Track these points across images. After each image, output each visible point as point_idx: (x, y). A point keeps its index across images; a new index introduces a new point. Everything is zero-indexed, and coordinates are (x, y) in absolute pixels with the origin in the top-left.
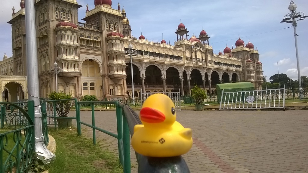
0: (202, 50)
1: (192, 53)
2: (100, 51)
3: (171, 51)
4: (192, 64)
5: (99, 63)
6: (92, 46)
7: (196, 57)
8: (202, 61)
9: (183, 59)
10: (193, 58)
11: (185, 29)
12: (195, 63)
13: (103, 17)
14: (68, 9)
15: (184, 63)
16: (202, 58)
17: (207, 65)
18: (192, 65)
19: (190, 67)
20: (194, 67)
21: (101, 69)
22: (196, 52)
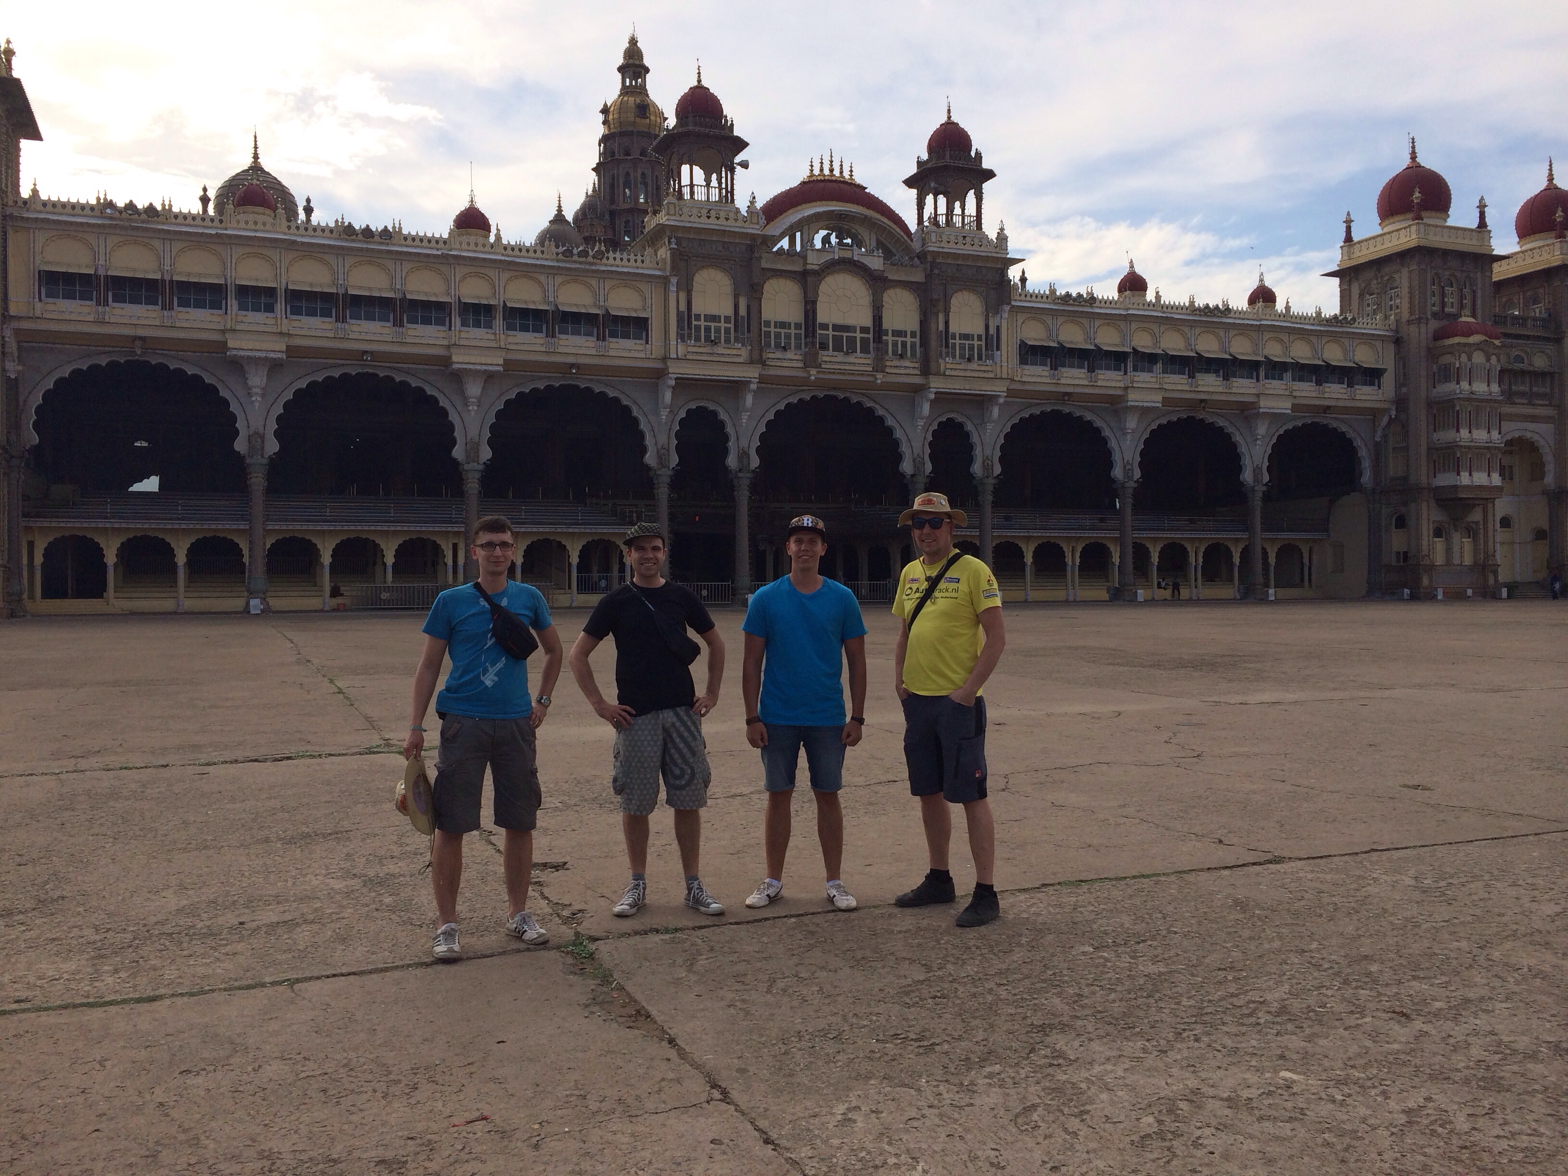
0: (873, 264)
1: (761, 287)
4: (757, 361)
7: (809, 314)
8: (878, 339)
9: (652, 332)
10: (774, 324)
11: (726, 121)
12: (786, 355)
15: (665, 359)
17: (926, 370)
18: (752, 373)
19: (744, 384)
20: (787, 382)
22: (807, 276)
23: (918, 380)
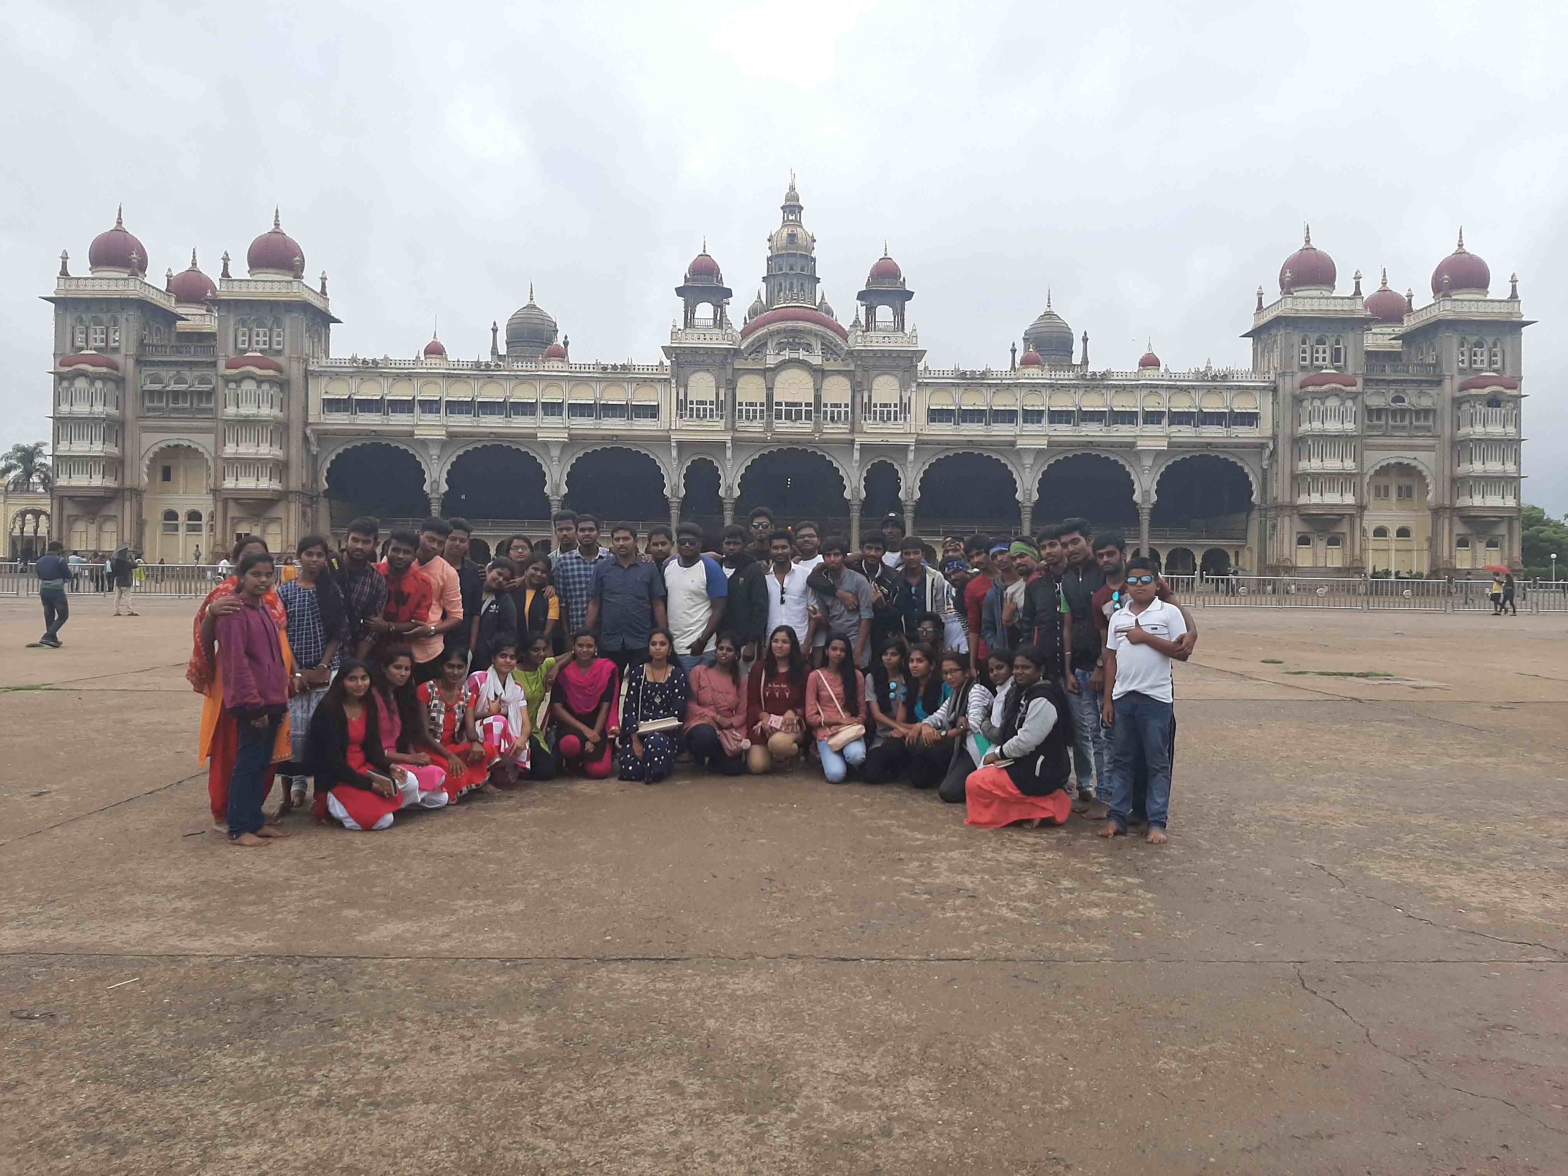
0: (815, 360)
1: (727, 382)
2: (208, 418)
4: (730, 429)
5: (206, 456)
6: (188, 405)
7: (770, 396)
8: (817, 411)
9: (664, 413)
14: (109, 315)
15: (667, 431)
16: (818, 398)
17: (852, 429)
18: (727, 437)
21: (211, 471)
22: (766, 372)
23: (850, 437)
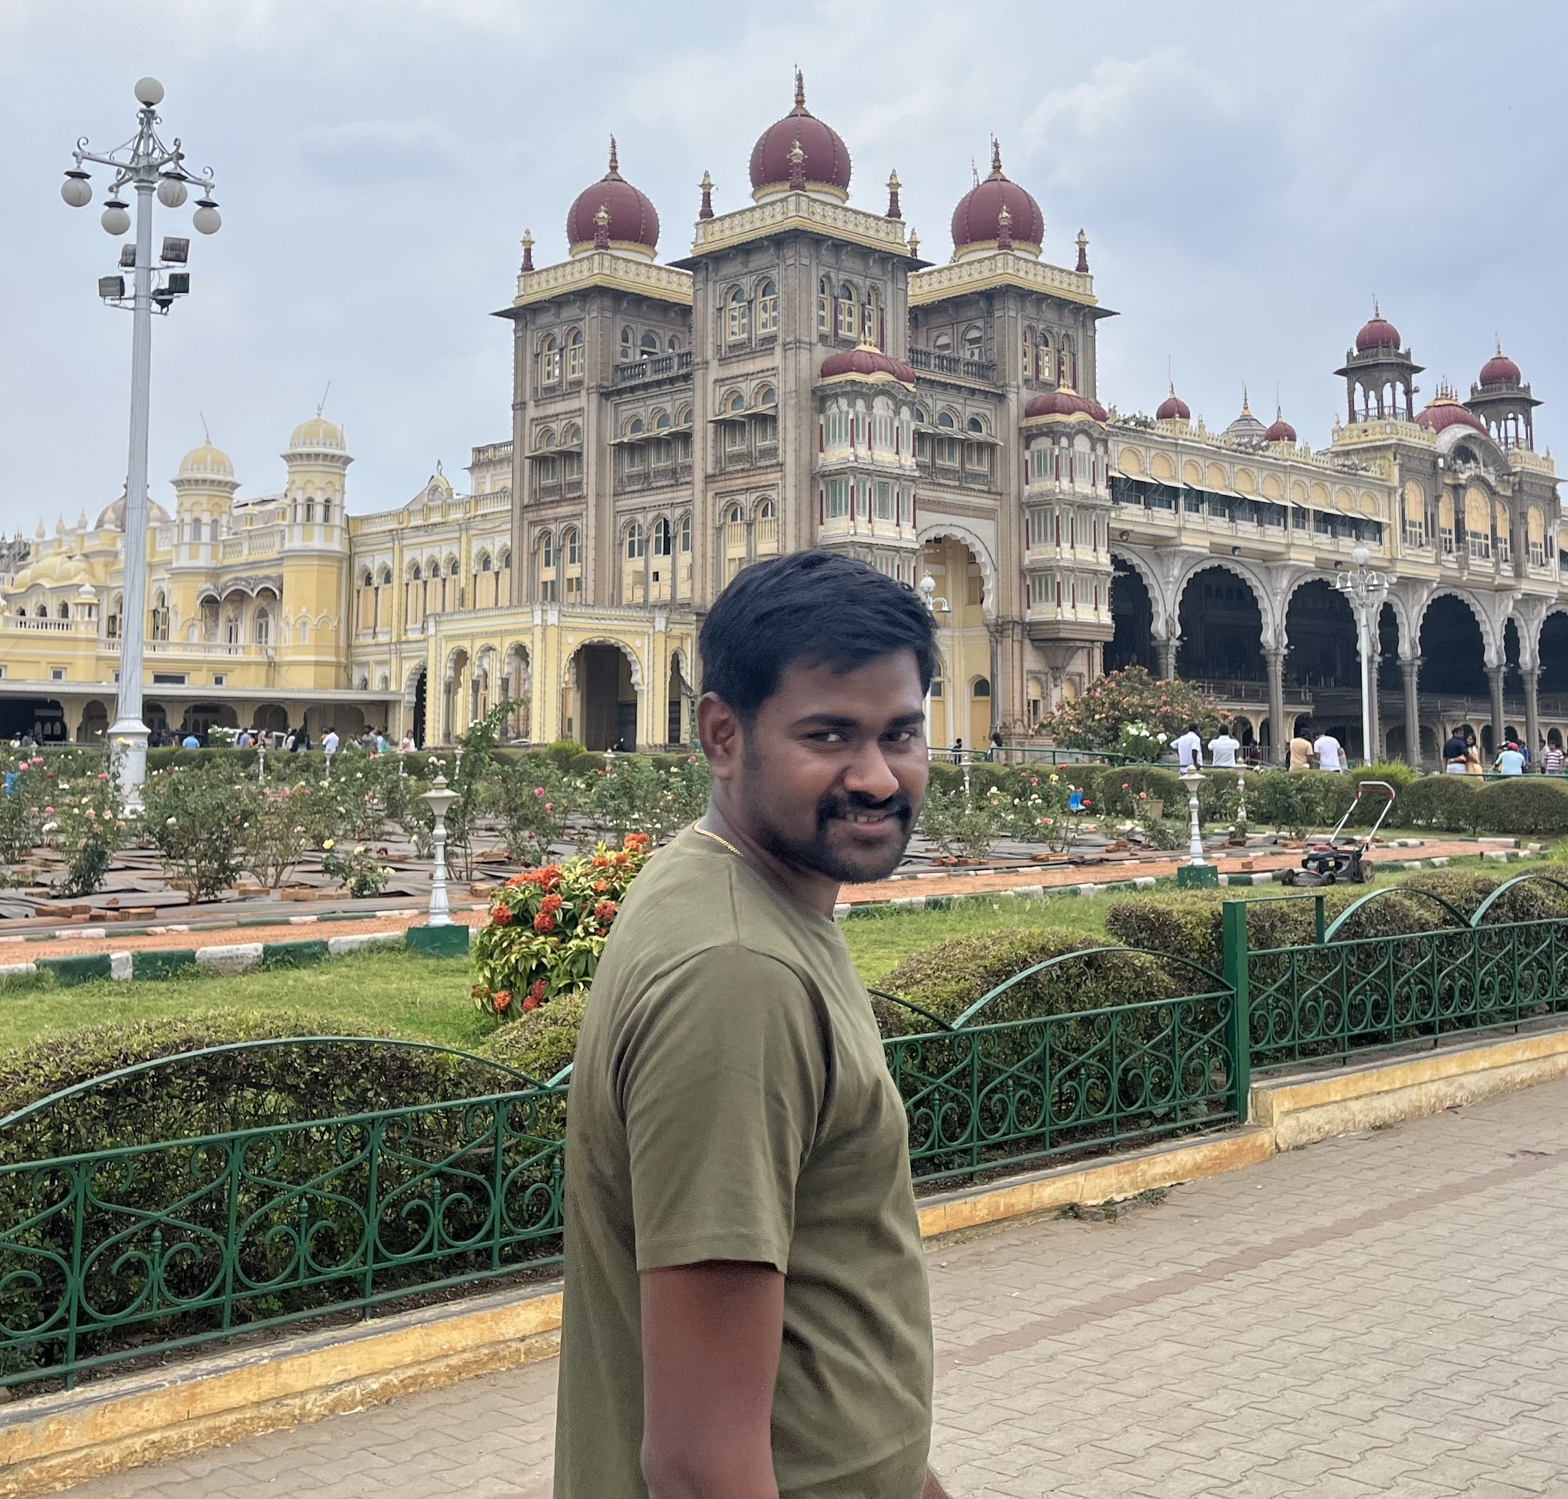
0: (1492, 479)
1: (1438, 498)
2: (989, 492)
3: (1323, 487)
4: (1438, 562)
5: (983, 559)
6: (956, 465)
7: (1459, 524)
8: (1494, 546)
9: (1385, 535)
10: (1444, 531)
11: (1401, 351)
12: (1450, 557)
13: (1012, 314)
14: (868, 282)
15: (1393, 560)
16: (1494, 528)
17: (1519, 574)
18: (1434, 574)
19: (1426, 582)
20: (1444, 581)
21: (989, 585)
22: (1457, 488)
